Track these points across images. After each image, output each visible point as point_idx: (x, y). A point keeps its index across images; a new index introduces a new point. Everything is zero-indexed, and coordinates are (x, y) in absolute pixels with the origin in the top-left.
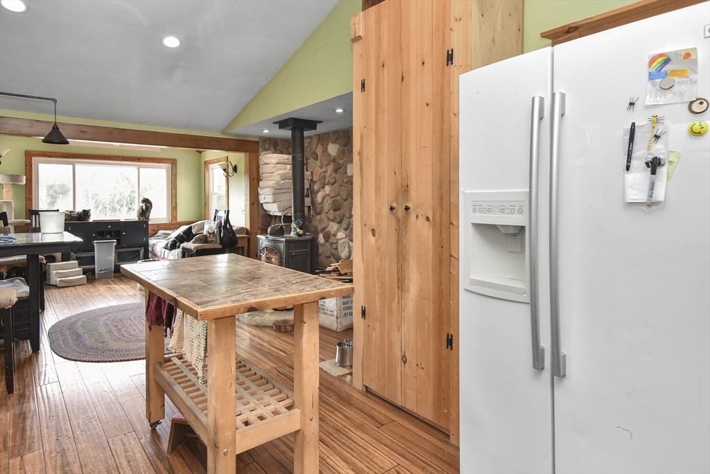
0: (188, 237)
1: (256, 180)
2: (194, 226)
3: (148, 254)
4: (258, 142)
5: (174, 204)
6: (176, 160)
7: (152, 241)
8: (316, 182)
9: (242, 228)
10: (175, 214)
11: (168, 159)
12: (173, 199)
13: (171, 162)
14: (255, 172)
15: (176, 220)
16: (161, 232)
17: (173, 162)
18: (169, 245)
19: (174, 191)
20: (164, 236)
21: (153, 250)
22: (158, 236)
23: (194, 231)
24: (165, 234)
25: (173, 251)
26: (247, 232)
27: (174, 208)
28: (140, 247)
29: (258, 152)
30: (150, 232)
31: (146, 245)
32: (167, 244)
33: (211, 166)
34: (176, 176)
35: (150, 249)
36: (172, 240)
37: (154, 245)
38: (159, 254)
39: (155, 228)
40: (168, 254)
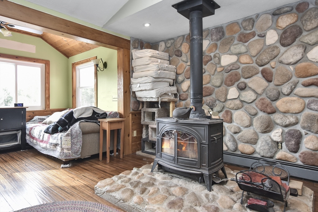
0: (70, 121)
1: (128, 72)
2: (75, 111)
3: (25, 136)
4: (129, 41)
5: (47, 96)
6: (49, 61)
7: (29, 125)
8: (180, 74)
9: (116, 113)
10: (48, 103)
11: (43, 60)
12: (47, 91)
13: (45, 62)
14: (127, 66)
15: (49, 108)
16: (36, 117)
17: (47, 63)
18: (50, 129)
19: (47, 85)
20: (39, 120)
21: (30, 133)
22: (34, 121)
23: (76, 116)
24: (40, 119)
25: (55, 135)
26: (121, 116)
27: (47, 98)
28: (17, 130)
29: (130, 49)
30: (27, 117)
31: (23, 129)
32: (48, 129)
33: (78, 67)
34: (49, 73)
35: (27, 132)
36: (53, 124)
37: (31, 128)
38: (37, 137)
39: (31, 114)
40: (49, 138)
